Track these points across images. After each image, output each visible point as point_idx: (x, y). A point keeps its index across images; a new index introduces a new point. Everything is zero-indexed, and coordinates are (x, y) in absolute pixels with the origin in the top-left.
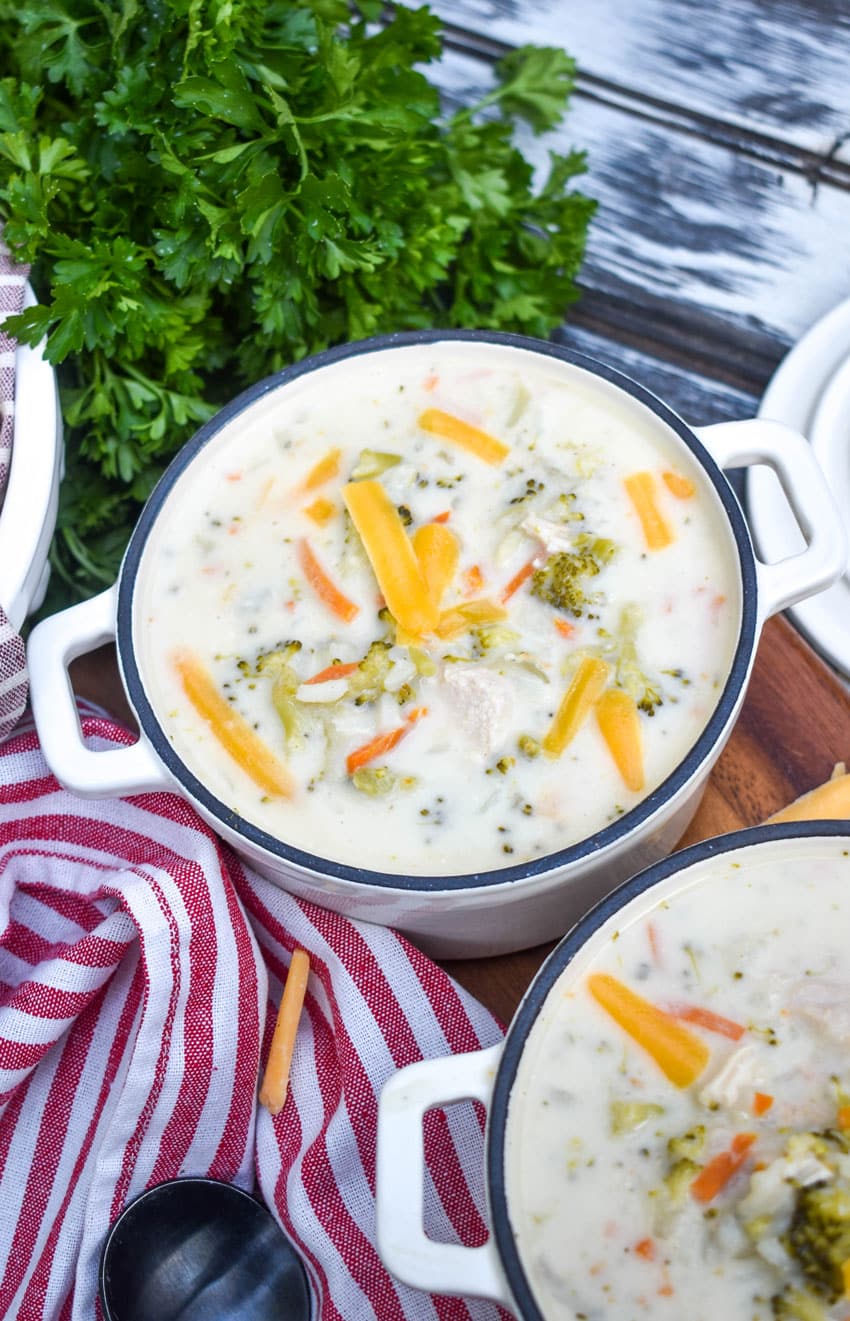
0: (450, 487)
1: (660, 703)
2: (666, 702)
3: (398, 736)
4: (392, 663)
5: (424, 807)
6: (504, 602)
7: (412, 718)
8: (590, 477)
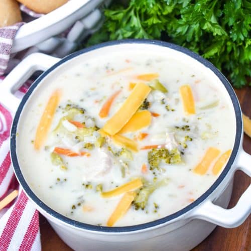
0: (168, 110)
1: (143, 209)
2: (145, 211)
3: (74, 155)
4: (92, 135)
5: (59, 178)
6: (141, 149)
7: (83, 154)
8: (203, 139)
